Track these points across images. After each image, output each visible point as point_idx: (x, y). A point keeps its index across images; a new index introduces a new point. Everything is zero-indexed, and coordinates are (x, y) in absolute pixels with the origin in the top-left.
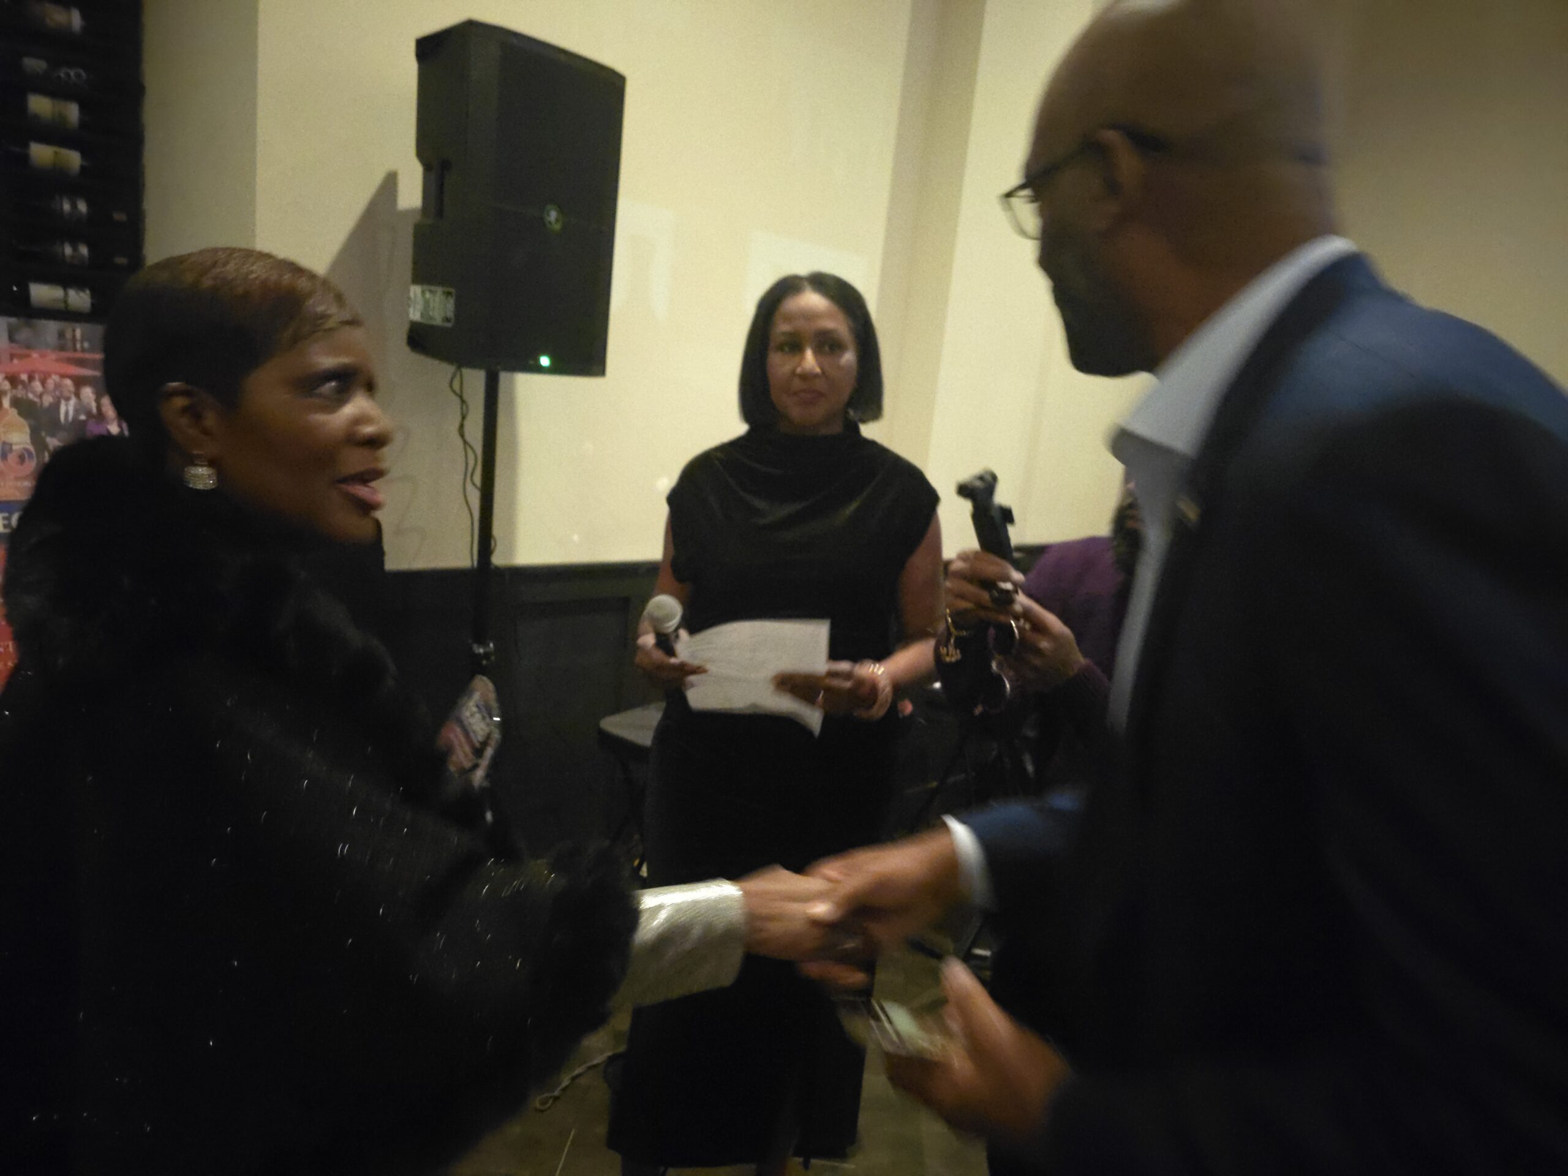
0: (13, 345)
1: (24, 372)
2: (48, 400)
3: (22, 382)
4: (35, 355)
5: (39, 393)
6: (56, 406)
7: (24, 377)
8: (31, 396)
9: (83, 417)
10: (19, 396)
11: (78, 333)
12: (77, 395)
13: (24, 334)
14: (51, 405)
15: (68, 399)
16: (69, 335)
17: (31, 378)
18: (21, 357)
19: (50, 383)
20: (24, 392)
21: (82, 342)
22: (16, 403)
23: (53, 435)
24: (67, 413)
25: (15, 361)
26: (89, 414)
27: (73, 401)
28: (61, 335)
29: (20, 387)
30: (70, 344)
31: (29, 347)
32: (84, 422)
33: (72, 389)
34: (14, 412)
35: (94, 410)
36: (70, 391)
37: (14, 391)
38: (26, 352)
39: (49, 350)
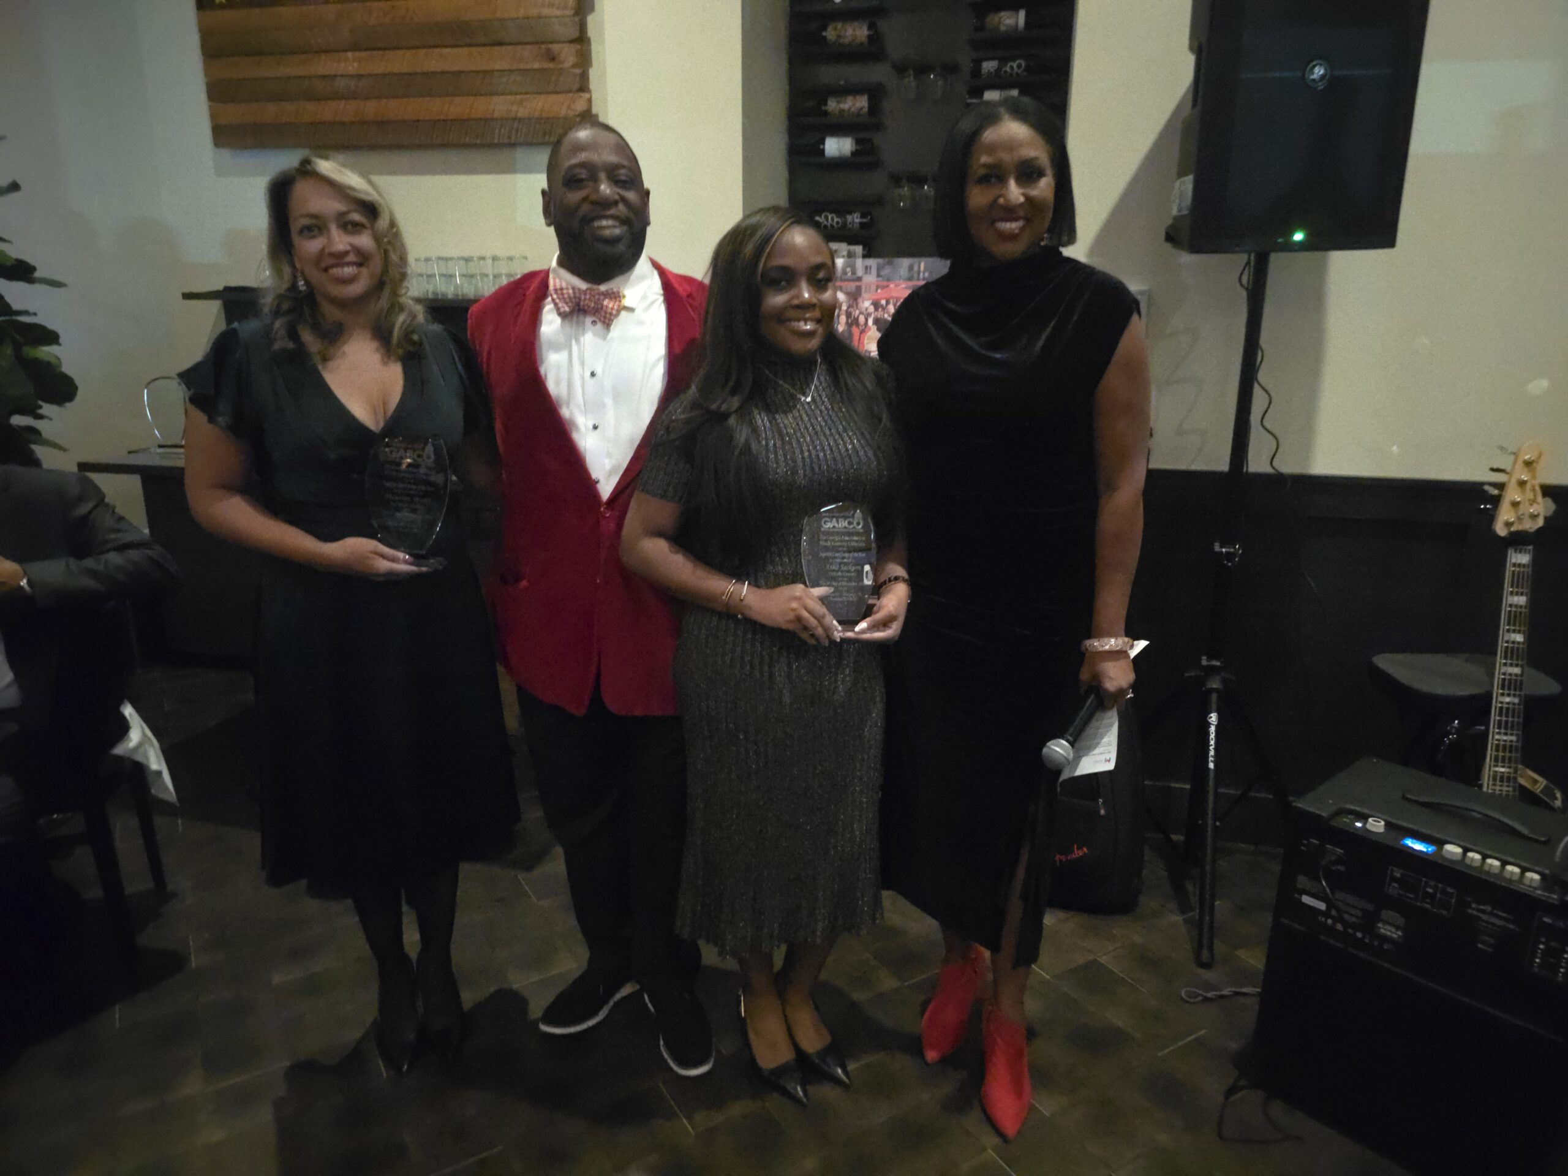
0: (880, 279)
1: (883, 299)
3: (882, 306)
4: (892, 286)
7: (883, 302)
10: (879, 316)
13: (886, 271)
16: (916, 268)
17: (888, 303)
18: (883, 288)
20: (882, 313)
22: (877, 321)
25: (879, 291)
28: (911, 268)
29: (880, 309)
30: (915, 275)
31: (889, 280)
34: (874, 328)
37: (876, 313)
38: (885, 283)
39: (901, 281)
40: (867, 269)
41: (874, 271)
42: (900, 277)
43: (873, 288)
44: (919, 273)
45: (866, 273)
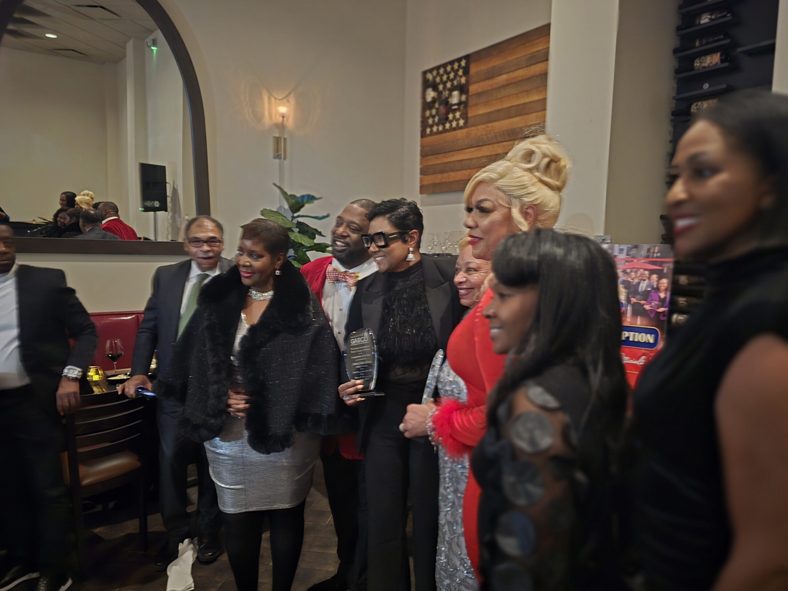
0: (629, 256)
2: (636, 281)
4: (635, 261)
5: (632, 278)
6: (639, 284)
8: (629, 279)
9: (649, 289)
11: (656, 249)
12: (649, 278)
13: (633, 251)
14: (637, 282)
15: (644, 280)
16: (652, 251)
19: (639, 274)
21: (657, 253)
23: (634, 297)
24: (642, 287)
25: (627, 263)
26: (653, 288)
27: (647, 282)
28: (649, 250)
30: (651, 255)
31: (633, 257)
32: (650, 291)
33: (647, 276)
35: (655, 286)
36: (646, 277)
38: (632, 259)
39: (642, 258)
40: (621, 250)
41: (625, 252)
42: (641, 255)
43: (623, 262)
44: (654, 253)
45: (620, 253)
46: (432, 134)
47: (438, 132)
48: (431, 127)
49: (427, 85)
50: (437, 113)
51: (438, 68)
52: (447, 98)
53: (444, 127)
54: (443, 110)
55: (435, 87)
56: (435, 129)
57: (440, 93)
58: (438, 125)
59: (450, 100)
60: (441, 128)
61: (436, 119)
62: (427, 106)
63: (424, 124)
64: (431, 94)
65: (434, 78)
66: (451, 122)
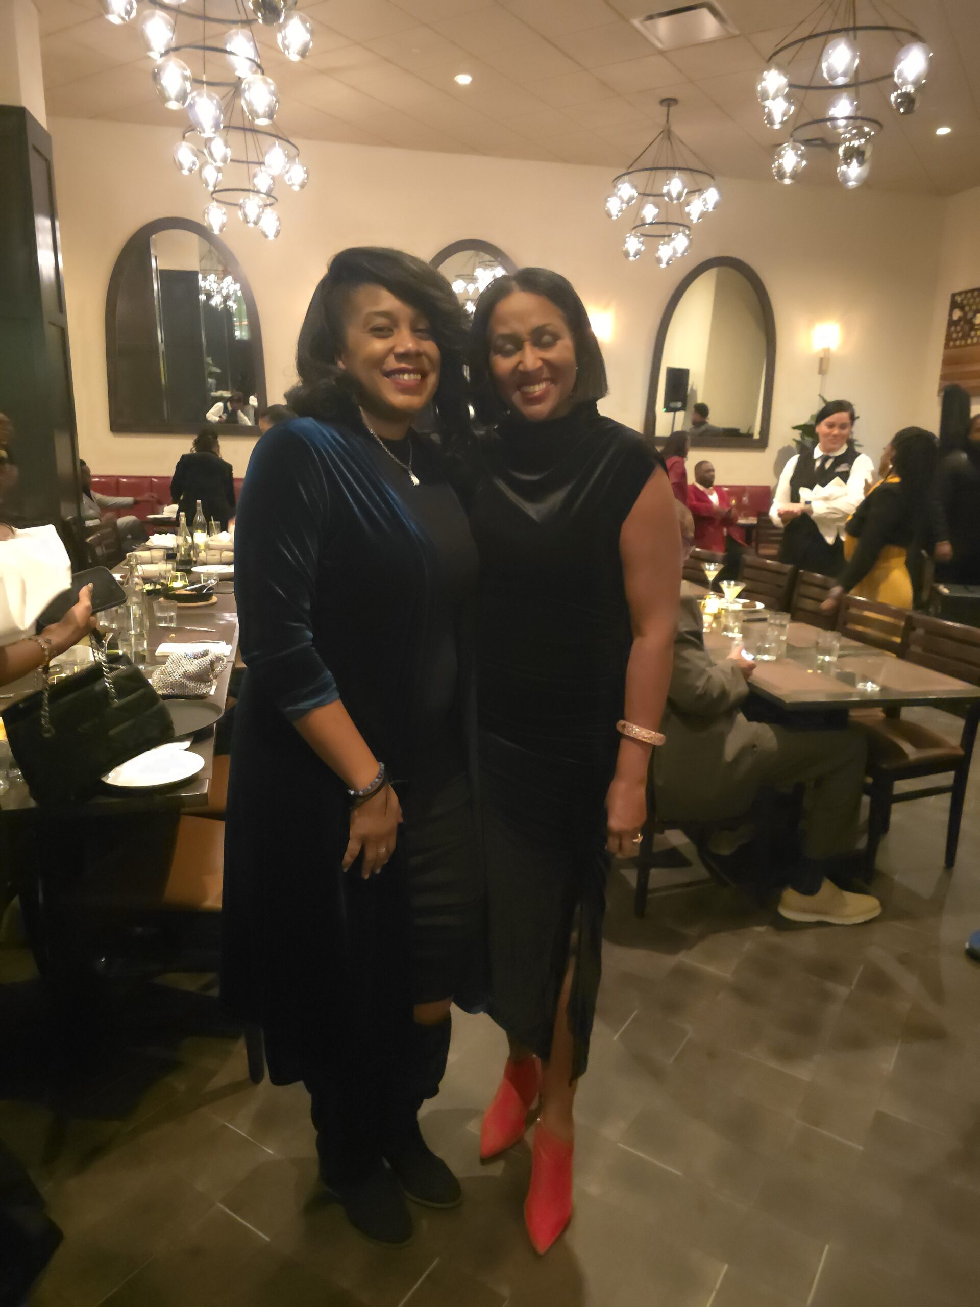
46: (955, 347)
47: (960, 346)
48: (955, 340)
49: (954, 305)
50: (961, 330)
51: (966, 292)
52: (972, 318)
53: (966, 341)
54: (967, 328)
55: (962, 308)
56: (958, 343)
57: (965, 314)
58: (961, 339)
59: (973, 320)
60: (963, 342)
61: (960, 335)
62: (951, 323)
63: (949, 338)
64: (957, 314)
65: (962, 300)
66: (972, 338)
